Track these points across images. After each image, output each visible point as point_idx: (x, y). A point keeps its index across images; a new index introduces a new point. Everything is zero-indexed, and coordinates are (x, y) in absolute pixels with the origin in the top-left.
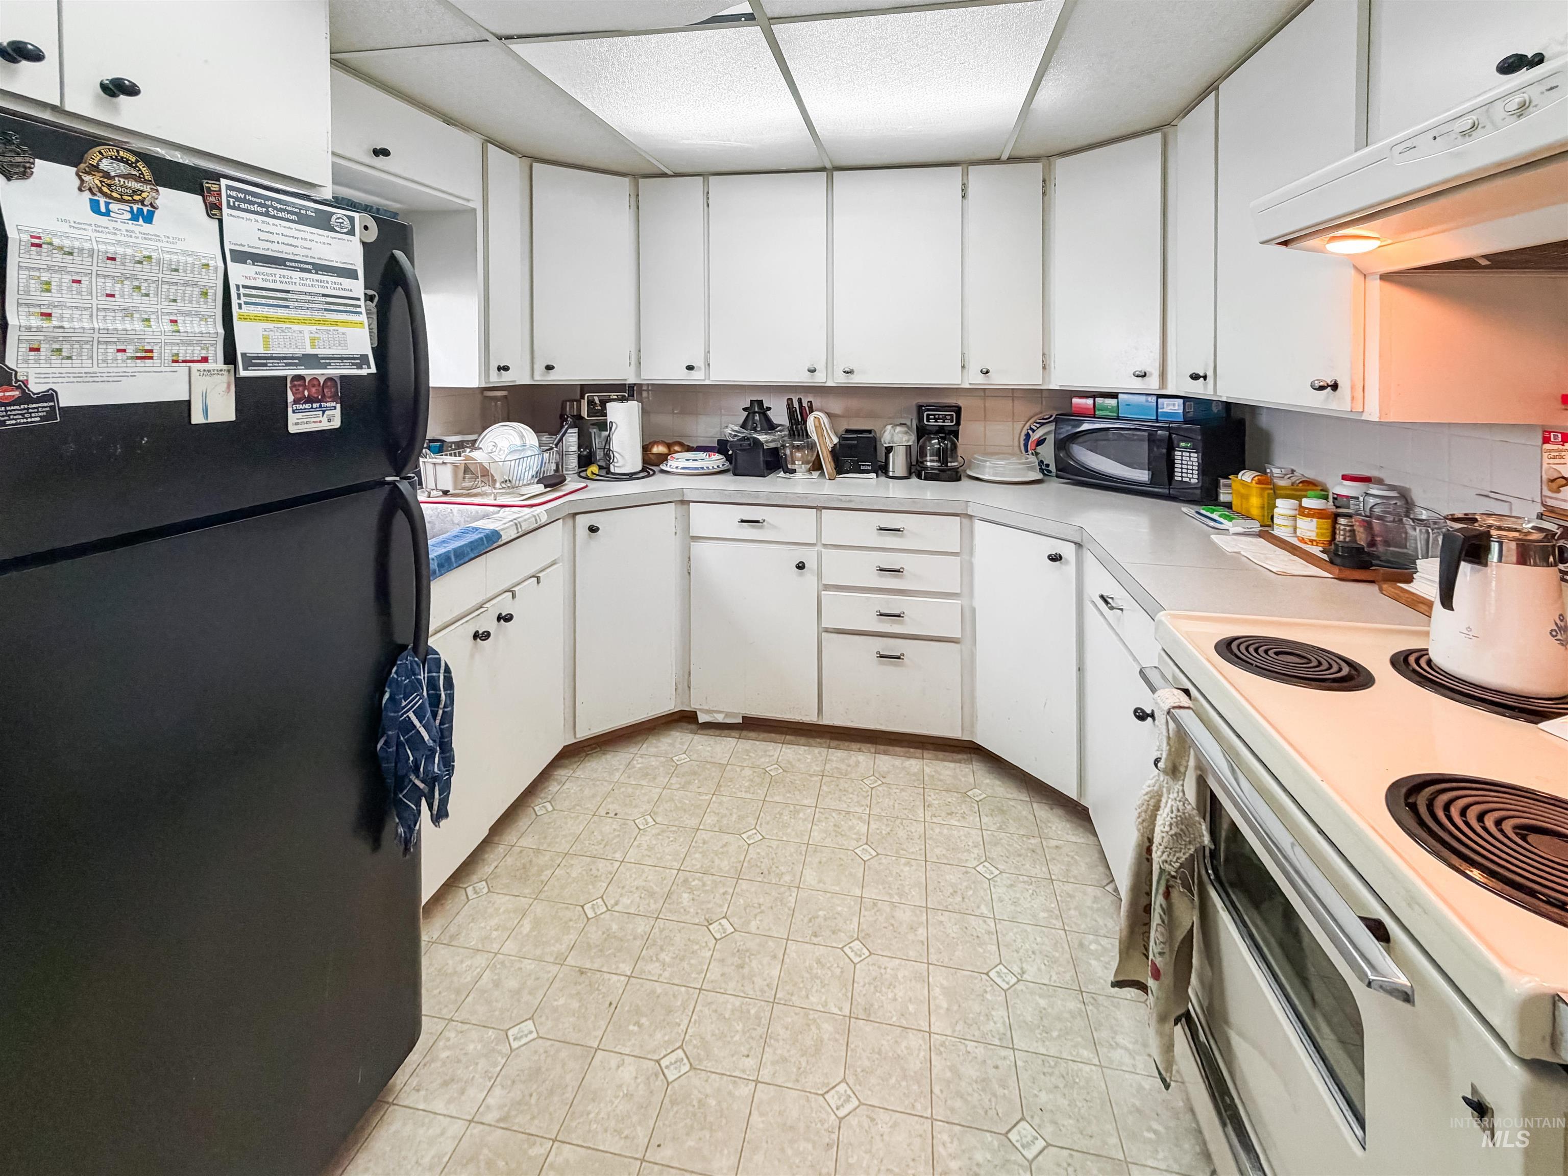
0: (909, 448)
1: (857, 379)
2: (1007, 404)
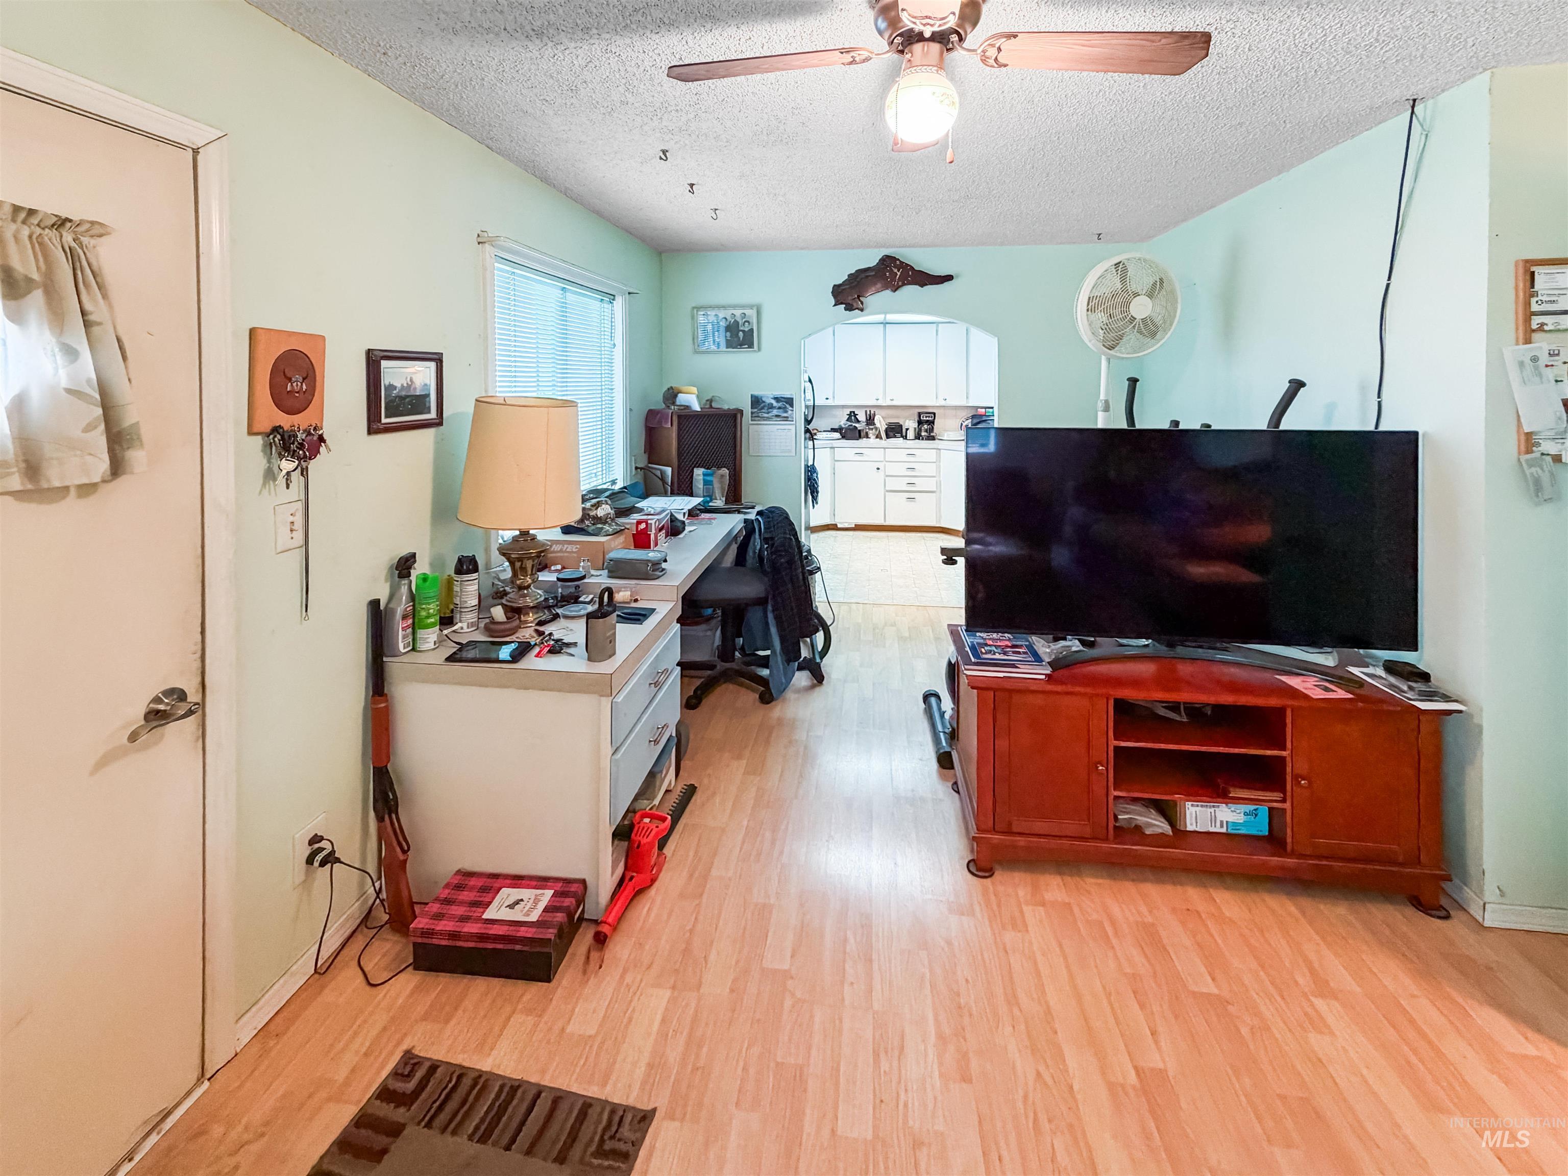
0: (915, 429)
1: (895, 403)
2: (954, 412)
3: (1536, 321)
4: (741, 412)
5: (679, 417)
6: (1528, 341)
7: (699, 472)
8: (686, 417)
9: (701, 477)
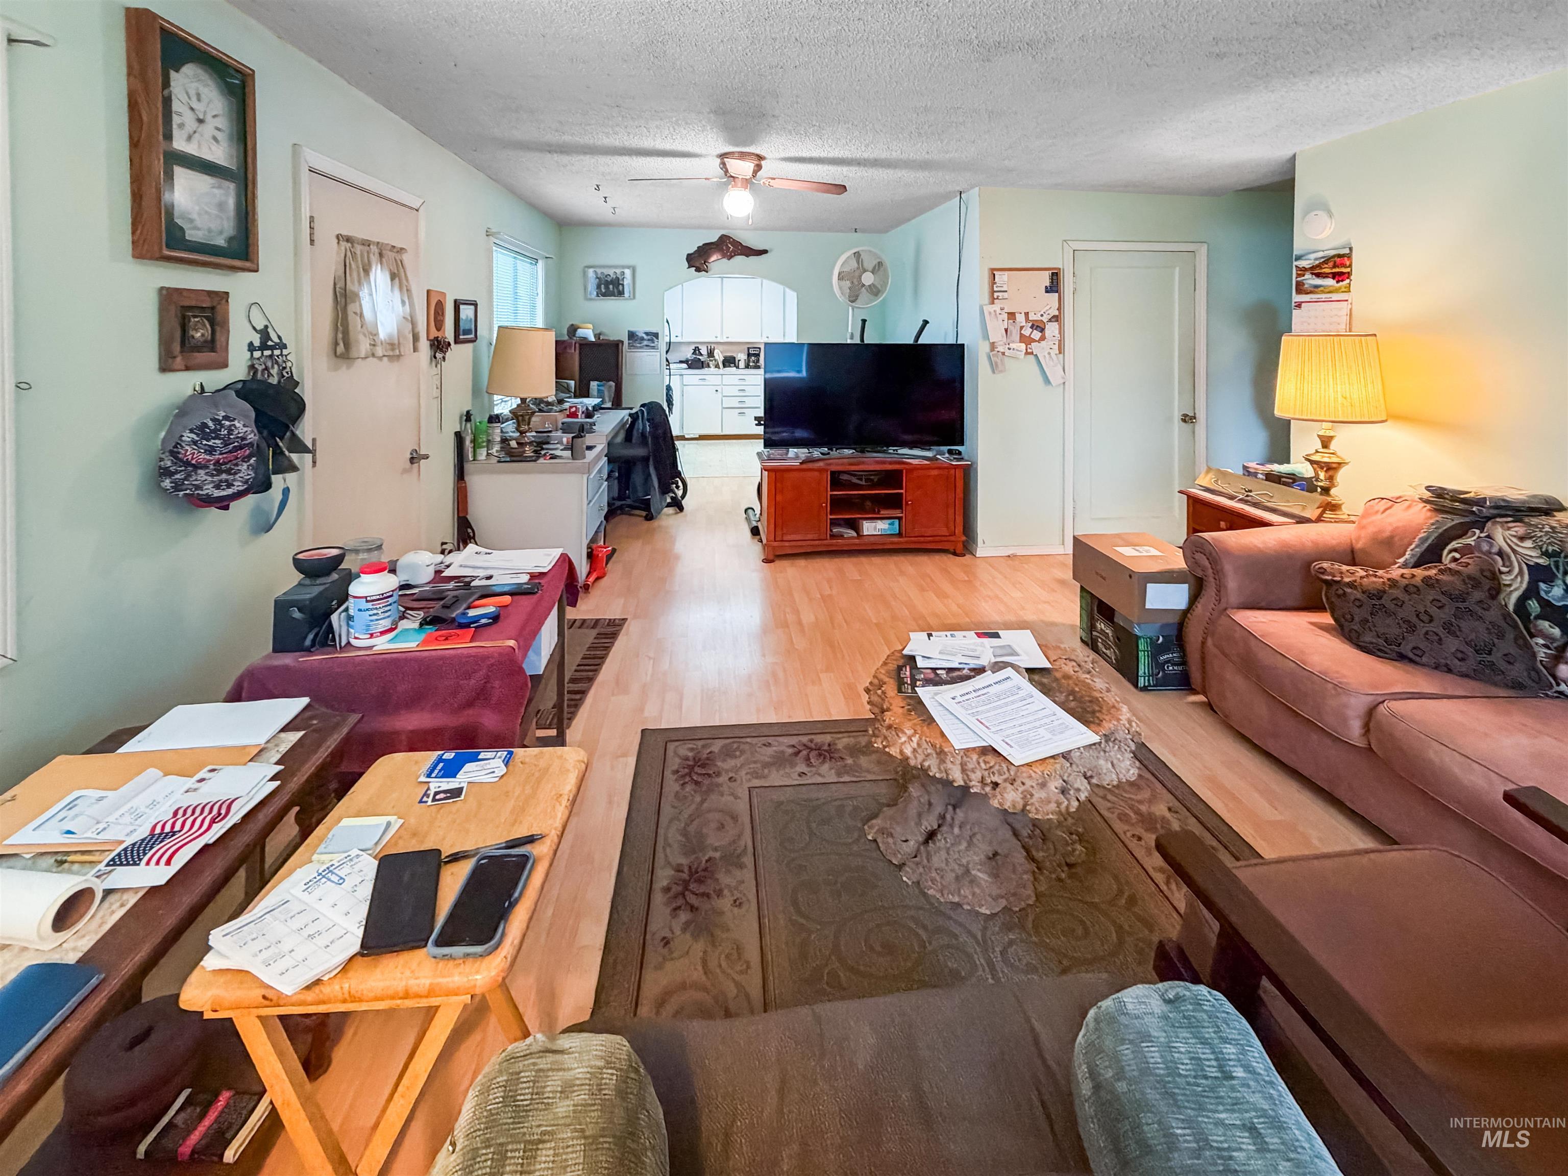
0: (745, 360)
1: (730, 340)
3: (996, 295)
4: (622, 342)
5: (581, 345)
6: (993, 303)
7: (594, 385)
8: (584, 345)
9: (596, 387)
